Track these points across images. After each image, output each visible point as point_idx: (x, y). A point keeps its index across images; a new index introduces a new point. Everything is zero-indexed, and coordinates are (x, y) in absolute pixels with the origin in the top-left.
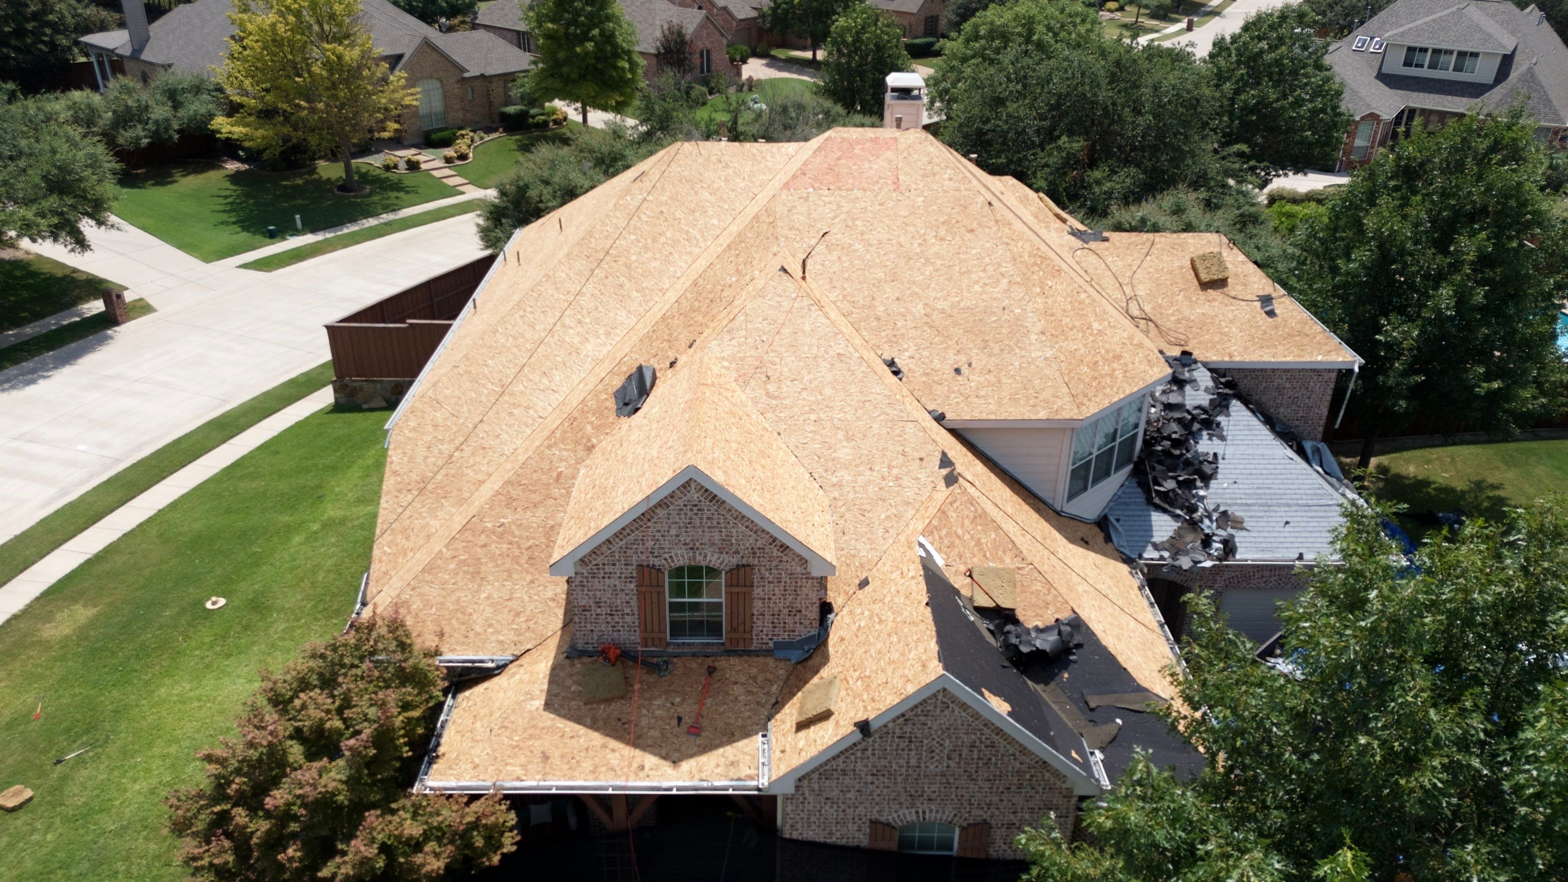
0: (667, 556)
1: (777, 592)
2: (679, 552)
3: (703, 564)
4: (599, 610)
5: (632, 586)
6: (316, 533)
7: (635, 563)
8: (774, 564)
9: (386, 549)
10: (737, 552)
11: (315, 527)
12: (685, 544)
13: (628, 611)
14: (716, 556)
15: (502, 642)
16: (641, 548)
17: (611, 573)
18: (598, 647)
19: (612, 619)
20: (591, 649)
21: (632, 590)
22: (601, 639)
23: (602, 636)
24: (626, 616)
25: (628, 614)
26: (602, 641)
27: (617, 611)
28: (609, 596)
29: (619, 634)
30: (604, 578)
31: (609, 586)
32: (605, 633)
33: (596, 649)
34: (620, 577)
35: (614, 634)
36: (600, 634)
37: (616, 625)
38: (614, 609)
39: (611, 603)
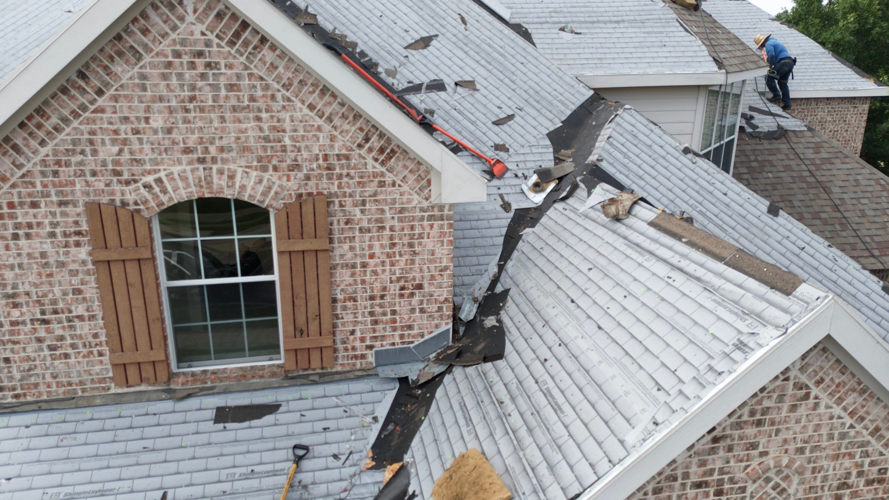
0: (150, 179)
1: (377, 250)
2: (176, 169)
3: (228, 194)
4: (16, 314)
5: (83, 253)
7: (82, 200)
8: (371, 189)
10: (295, 167)
12: (187, 151)
13: (80, 310)
14: (254, 174)
16: (90, 161)
17: (30, 226)
18: (25, 395)
19: (48, 331)
20: (10, 400)
21: (84, 263)
22: (30, 376)
23: (29, 370)
24: (77, 323)
25: (80, 318)
26: (33, 380)
27: (55, 312)
28: (33, 278)
29: (67, 363)
30: (16, 237)
31: (29, 255)
32: (38, 362)
33: (22, 400)
34: (52, 235)
35: (57, 362)
36: (26, 365)
37: (59, 344)
38: (48, 308)
39: (40, 294)
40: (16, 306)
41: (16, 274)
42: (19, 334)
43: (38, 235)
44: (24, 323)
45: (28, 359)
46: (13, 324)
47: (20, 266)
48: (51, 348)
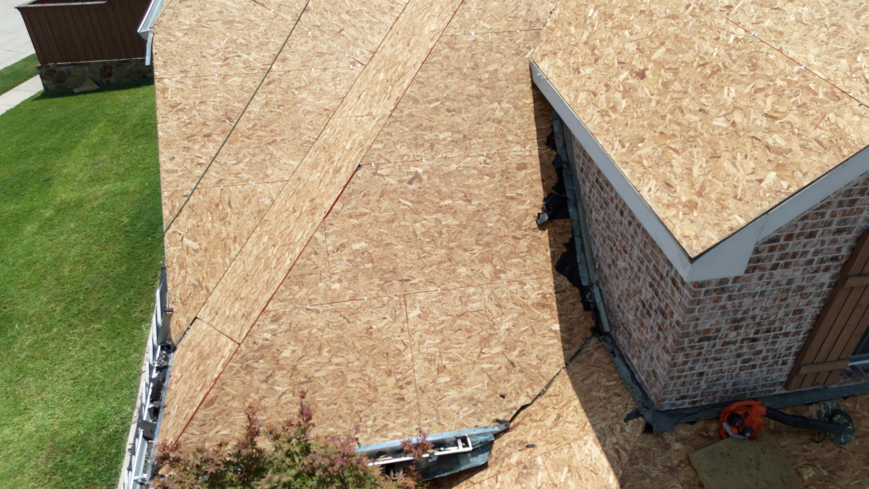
4: (732, 335)
5: (827, 277)
6: (50, 219)
7: (858, 226)
9: (187, 242)
11: (49, 213)
13: (791, 328)
15: (471, 400)
17: (794, 255)
18: (701, 401)
19: (751, 348)
20: (686, 406)
21: (822, 285)
22: (714, 385)
23: (718, 380)
24: (781, 338)
25: (786, 335)
26: (715, 389)
27: (768, 331)
28: (767, 303)
29: (751, 373)
30: (775, 267)
31: (777, 283)
32: (726, 374)
33: (698, 404)
34: (811, 262)
35: (742, 373)
36: (715, 377)
37: (753, 357)
38: (764, 328)
39: (764, 317)
40: (737, 328)
41: (754, 301)
42: (725, 352)
43: (796, 264)
44: (735, 343)
45: (721, 371)
46: (725, 344)
47: (762, 294)
48: (745, 361)
